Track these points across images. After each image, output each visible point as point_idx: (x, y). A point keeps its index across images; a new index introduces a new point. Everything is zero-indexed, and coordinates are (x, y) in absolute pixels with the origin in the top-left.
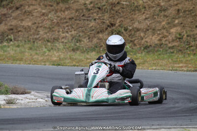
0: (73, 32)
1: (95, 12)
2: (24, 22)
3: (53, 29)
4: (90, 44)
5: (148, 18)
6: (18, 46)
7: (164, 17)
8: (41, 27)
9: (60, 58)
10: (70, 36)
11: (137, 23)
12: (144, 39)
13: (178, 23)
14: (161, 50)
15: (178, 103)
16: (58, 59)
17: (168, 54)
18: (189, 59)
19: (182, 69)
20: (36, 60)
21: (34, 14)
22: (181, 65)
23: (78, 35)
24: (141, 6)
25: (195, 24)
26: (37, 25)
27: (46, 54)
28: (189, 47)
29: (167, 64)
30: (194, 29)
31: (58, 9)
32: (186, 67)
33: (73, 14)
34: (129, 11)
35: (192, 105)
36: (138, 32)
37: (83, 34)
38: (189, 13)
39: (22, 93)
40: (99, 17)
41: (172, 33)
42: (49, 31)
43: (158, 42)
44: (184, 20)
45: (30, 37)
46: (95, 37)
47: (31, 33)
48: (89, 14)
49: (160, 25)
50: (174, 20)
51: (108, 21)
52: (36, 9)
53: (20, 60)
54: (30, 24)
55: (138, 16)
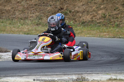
0: (37, 14)
1: (51, 1)
2: (6, 7)
3: (25, 12)
5: (84, 4)
6: (2, 22)
7: (94, 4)
8: (17, 10)
9: (29, 30)
10: (35, 16)
11: (77, 8)
12: (82, 18)
13: (103, 8)
14: (93, 24)
15: (103, 57)
16: (28, 30)
17: (97, 27)
18: (110, 30)
19: (106, 36)
20: (14, 31)
21: (13, 2)
22: (105, 34)
23: (40, 15)
25: (113, 8)
26: (14, 9)
27: (20, 27)
28: (110, 22)
29: (96, 33)
32: (108, 35)
33: (37, 2)
35: (112, 59)
36: (78, 14)
37: (43, 14)
39: (5, 52)
40: (53, 4)
41: (100, 14)
42: (22, 13)
43: (91, 19)
44: (106, 6)
45: (10, 16)
47: (11, 14)
48: (47, 2)
49: (92, 9)
50: (100, 5)
51: (59, 7)
53: (4, 31)
54: (10, 8)
55: (78, 3)
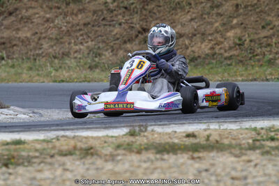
0: (90, 43)
1: (120, 14)
2: (20, 33)
3: (62, 40)
4: (114, 59)
5: (195, 18)
6: (13, 66)
7: (217, 16)
8: (45, 38)
10: (85, 49)
12: (190, 48)
13: (237, 24)
14: (214, 61)
17: (224, 67)
18: (253, 72)
21: (35, 20)
23: (96, 47)
24: (184, 3)
25: (260, 24)
26: (39, 35)
27: (52, 74)
30: (260, 31)
31: (68, 11)
33: (90, 18)
34: (167, 10)
36: (182, 39)
37: (104, 45)
38: (252, 8)
40: (126, 20)
41: (229, 37)
42: (57, 43)
43: (209, 51)
44: (245, 19)
45: (29, 53)
46: (121, 49)
47: (31, 47)
48: (111, 17)
49: (212, 27)
50: (231, 19)
51: (138, 26)
52: (37, 13)
54: (29, 35)
55: (181, 16)
